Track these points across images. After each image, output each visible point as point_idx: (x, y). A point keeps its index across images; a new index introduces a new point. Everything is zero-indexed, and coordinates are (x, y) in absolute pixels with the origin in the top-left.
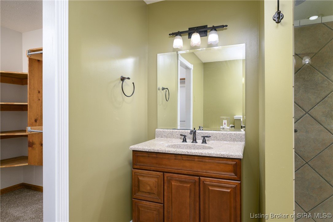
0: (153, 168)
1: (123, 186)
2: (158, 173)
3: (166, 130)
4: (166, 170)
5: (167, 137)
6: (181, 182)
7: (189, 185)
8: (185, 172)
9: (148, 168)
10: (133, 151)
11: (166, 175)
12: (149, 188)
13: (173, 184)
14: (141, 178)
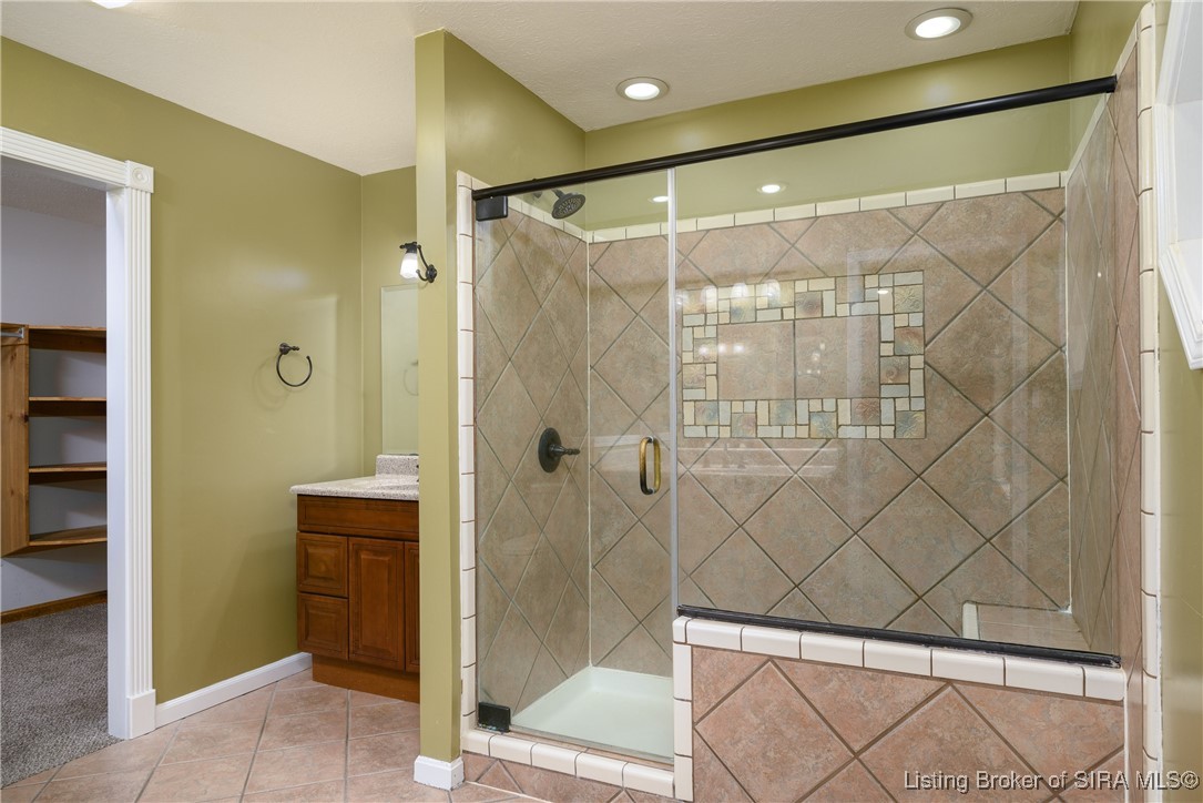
0: (331, 529)
1: (287, 571)
2: (338, 537)
3: (397, 457)
4: (352, 531)
5: (397, 473)
6: (376, 553)
7: (387, 559)
8: (382, 534)
9: (323, 529)
10: (299, 495)
11: (352, 539)
12: (323, 568)
13: (362, 557)
14: (311, 550)
